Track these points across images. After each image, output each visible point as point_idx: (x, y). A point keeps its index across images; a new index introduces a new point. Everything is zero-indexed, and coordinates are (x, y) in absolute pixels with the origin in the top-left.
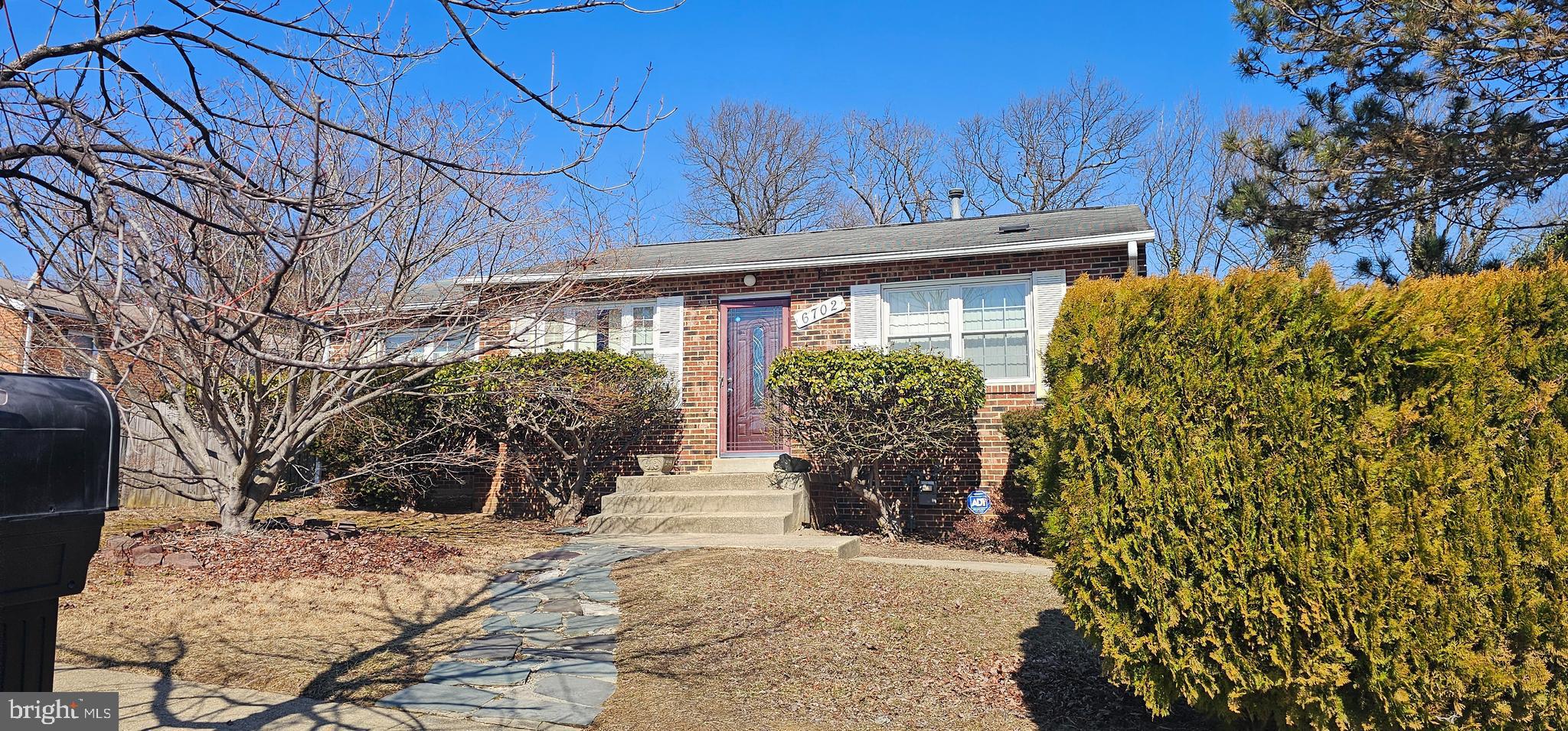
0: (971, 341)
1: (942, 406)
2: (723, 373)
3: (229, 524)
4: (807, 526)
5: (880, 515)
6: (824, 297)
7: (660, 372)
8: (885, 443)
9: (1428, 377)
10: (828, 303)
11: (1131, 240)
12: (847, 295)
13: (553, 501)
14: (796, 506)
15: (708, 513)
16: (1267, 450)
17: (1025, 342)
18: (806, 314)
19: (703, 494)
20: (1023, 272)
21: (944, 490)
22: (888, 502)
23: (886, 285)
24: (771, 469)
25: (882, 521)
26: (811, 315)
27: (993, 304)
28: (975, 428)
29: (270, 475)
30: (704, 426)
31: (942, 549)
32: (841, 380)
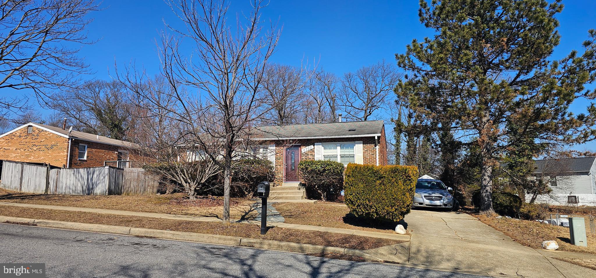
0: (342, 157)
1: (335, 173)
2: (284, 163)
3: (191, 198)
4: (306, 198)
5: (322, 196)
6: (309, 145)
7: (271, 163)
8: (323, 180)
9: (382, 177)
10: (310, 147)
11: (376, 136)
12: (314, 145)
13: (246, 193)
14: (304, 194)
15: (284, 195)
16: (367, 185)
17: (354, 157)
18: (304, 149)
19: (283, 191)
20: (353, 141)
21: (335, 190)
22: (323, 193)
23: (323, 143)
24: (298, 186)
25: (322, 197)
26: (306, 150)
27: (347, 148)
28: (343, 176)
29: (199, 187)
30: (280, 175)
31: (335, 203)
32: (314, 167)
